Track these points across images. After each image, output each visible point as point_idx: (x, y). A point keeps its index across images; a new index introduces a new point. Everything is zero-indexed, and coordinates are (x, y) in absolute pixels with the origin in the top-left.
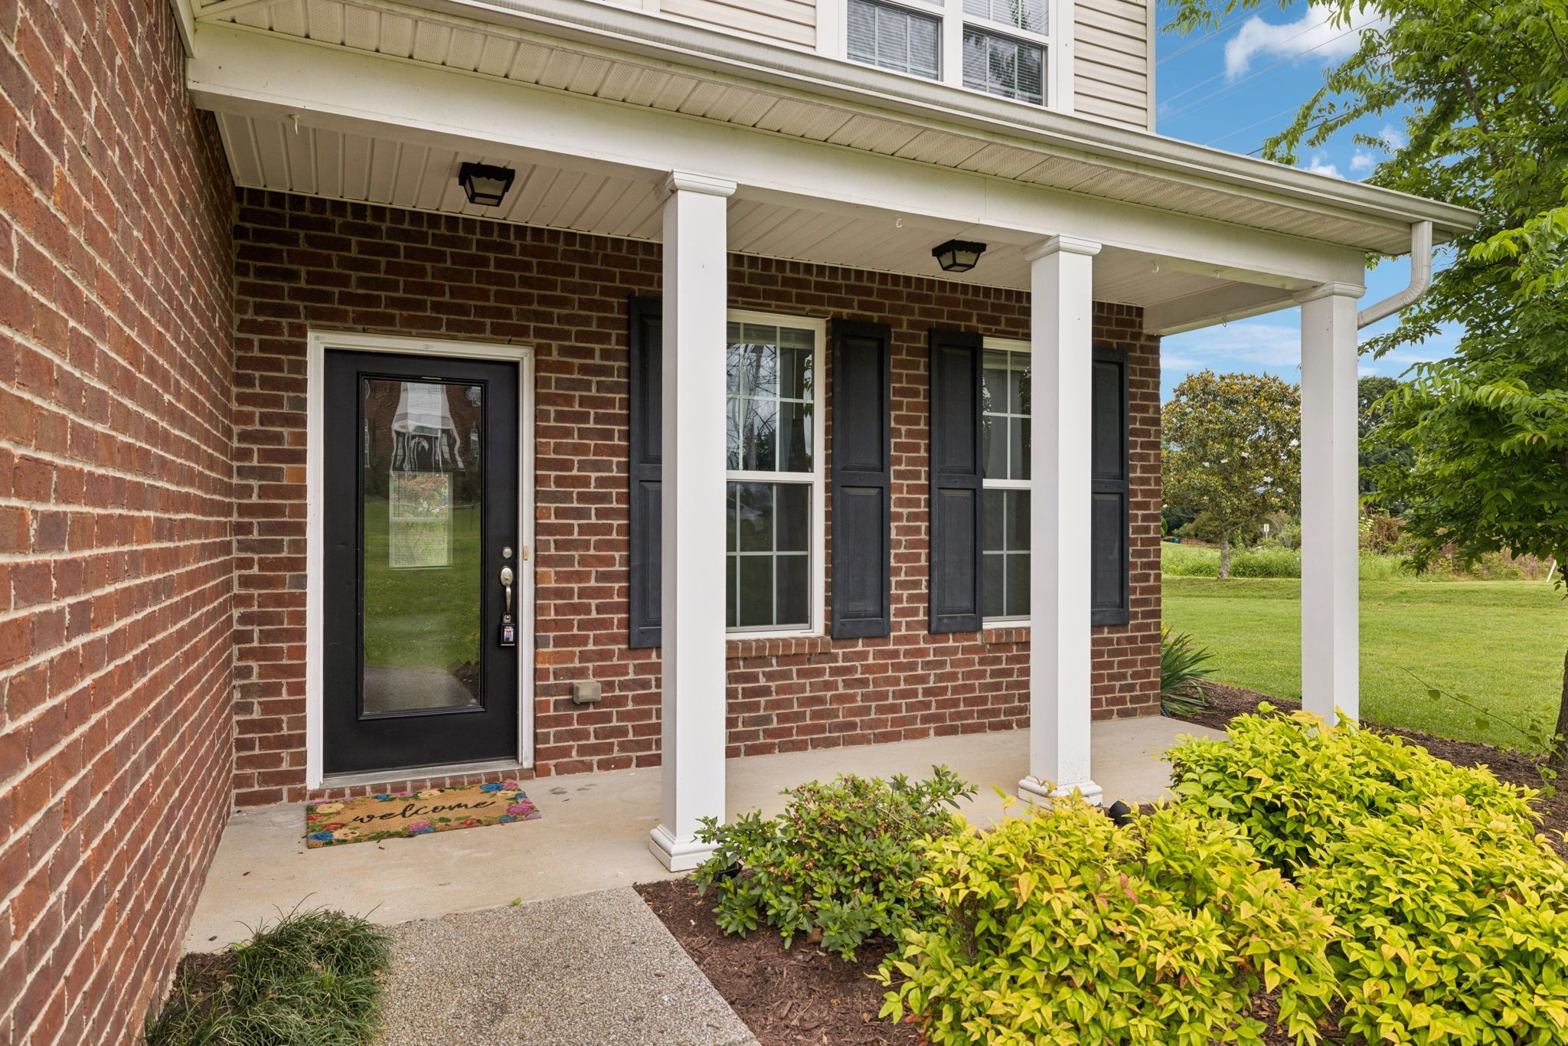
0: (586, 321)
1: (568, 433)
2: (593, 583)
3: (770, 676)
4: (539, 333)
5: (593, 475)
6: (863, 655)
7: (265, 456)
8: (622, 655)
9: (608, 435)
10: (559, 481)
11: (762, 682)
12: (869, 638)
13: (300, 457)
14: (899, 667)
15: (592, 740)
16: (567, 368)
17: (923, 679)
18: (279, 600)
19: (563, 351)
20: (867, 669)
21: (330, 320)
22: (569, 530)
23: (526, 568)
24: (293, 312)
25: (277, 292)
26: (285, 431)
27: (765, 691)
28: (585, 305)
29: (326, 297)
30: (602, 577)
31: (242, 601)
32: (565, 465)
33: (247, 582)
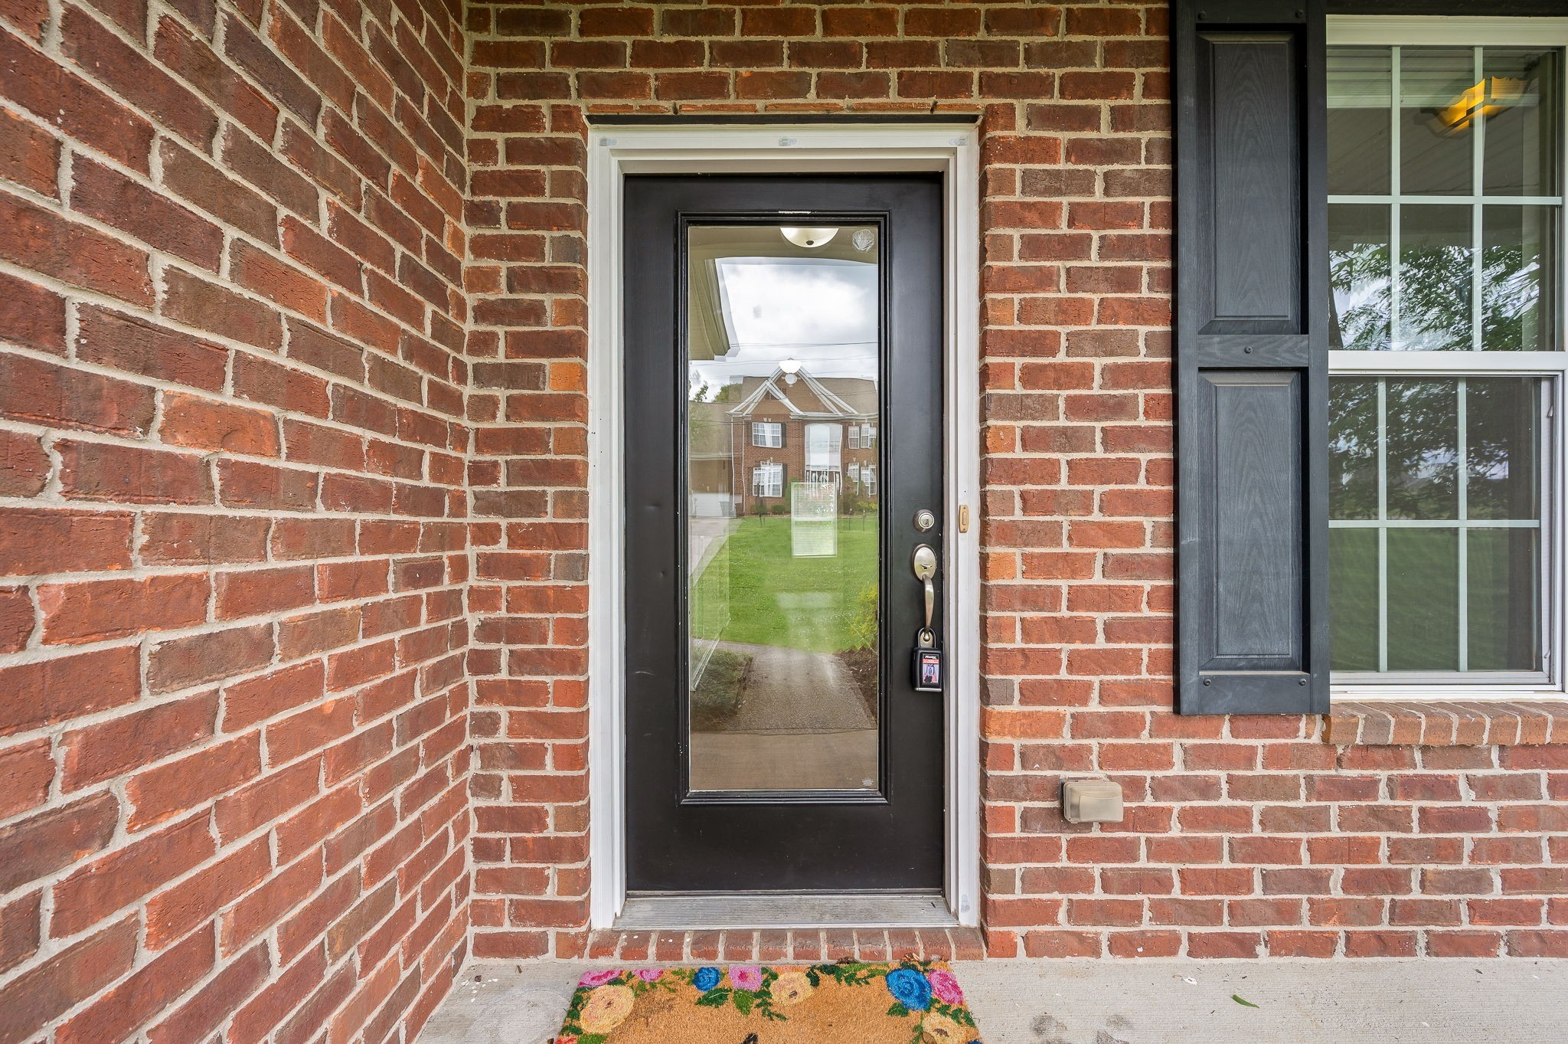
0: (1083, 54)
1: (1045, 279)
2: (1098, 579)
3: (1486, 788)
4: (989, 88)
5: (1099, 363)
7: (519, 345)
8: (1158, 722)
9: (1126, 280)
10: (1030, 376)
11: (1468, 799)
13: (573, 345)
15: (1098, 894)
16: (1045, 150)
18: (539, 600)
19: (1039, 117)
21: (618, 94)
22: (1049, 471)
23: (964, 548)
24: (555, 86)
25: (530, 54)
26: (548, 299)
27: (1475, 820)
28: (1078, 22)
29: (611, 54)
30: (1119, 566)
31: (482, 599)
32: (1042, 344)
33: (489, 566)
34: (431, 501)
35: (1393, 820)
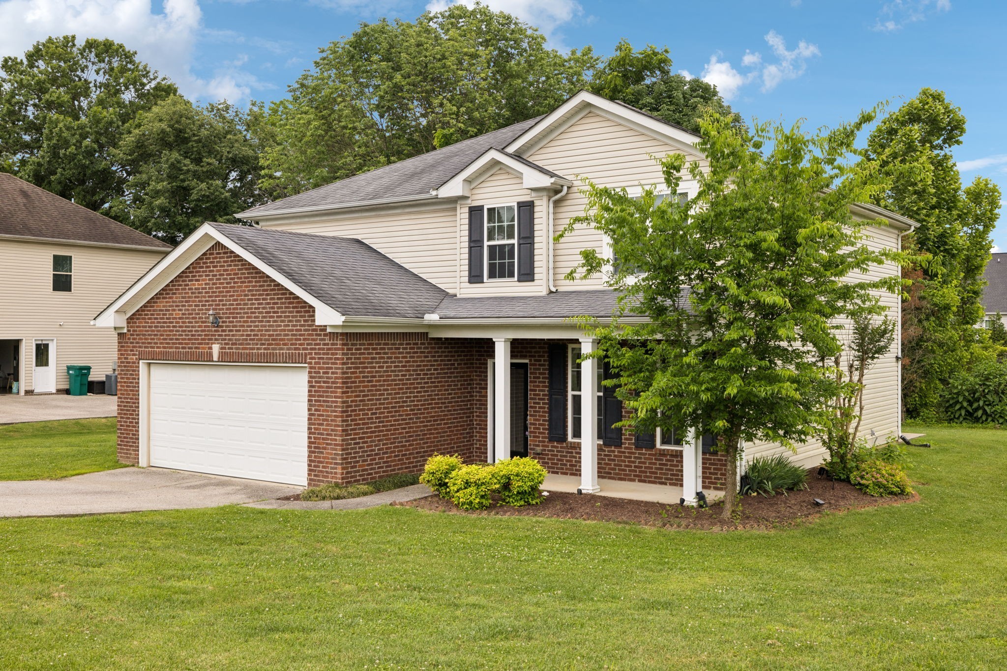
0: (540, 352)
1: (535, 382)
2: (542, 422)
4: (530, 356)
5: (542, 393)
6: (614, 451)
7: (480, 388)
8: (548, 442)
9: (544, 382)
12: (616, 446)
13: (486, 388)
14: (625, 457)
16: (536, 365)
17: (634, 462)
20: (615, 456)
21: (490, 356)
22: (535, 407)
24: (483, 356)
26: (482, 383)
28: (540, 348)
31: (476, 420)
32: (535, 390)
33: (477, 416)
34: (469, 409)
35: (575, 457)
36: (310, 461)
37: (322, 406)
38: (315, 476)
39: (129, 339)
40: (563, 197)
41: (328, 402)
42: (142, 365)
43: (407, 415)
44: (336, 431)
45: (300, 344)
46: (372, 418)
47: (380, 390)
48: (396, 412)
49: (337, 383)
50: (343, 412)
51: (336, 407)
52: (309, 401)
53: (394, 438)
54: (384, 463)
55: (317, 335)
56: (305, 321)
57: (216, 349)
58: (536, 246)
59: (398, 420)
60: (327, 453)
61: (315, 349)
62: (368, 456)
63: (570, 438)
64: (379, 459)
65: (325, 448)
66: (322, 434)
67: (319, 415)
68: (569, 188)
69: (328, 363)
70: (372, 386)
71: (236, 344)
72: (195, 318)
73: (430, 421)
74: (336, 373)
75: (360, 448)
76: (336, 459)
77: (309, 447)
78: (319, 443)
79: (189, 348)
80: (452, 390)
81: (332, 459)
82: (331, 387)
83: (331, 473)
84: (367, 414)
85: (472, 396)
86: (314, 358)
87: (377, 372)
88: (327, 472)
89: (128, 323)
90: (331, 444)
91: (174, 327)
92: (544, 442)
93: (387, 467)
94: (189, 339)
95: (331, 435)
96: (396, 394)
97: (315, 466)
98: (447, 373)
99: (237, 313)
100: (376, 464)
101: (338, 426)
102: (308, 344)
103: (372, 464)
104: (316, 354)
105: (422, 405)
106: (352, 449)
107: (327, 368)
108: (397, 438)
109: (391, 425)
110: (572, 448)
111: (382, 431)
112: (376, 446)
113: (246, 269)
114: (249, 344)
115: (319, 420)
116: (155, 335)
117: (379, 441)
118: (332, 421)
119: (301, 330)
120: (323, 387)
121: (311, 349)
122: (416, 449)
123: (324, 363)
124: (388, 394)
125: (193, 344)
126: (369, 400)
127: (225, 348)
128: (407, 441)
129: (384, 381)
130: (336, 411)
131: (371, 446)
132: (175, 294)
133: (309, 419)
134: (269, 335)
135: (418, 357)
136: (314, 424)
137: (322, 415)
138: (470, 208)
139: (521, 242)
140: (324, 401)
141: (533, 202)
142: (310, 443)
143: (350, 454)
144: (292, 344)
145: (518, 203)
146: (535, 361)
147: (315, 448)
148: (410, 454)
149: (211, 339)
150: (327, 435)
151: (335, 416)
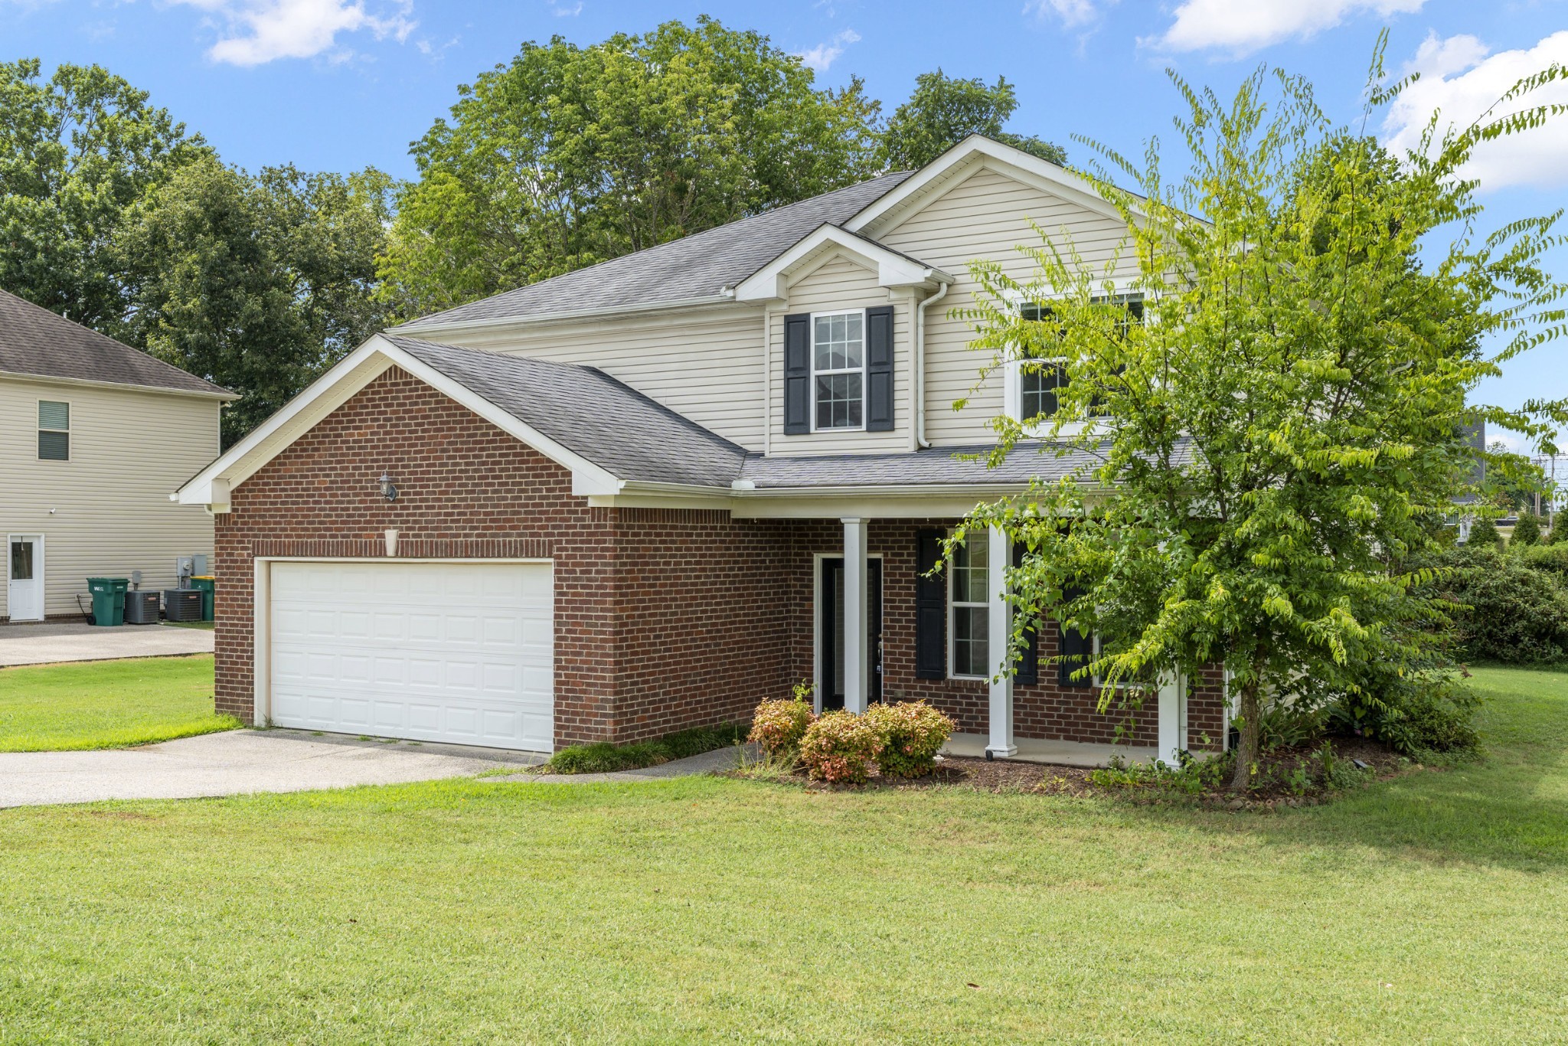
0: (901, 541)
1: (894, 588)
2: (904, 650)
3: (978, 698)
4: (885, 548)
5: (904, 605)
6: (1024, 693)
7: (799, 599)
8: (915, 680)
9: (909, 588)
11: (975, 700)
12: (1028, 685)
13: (811, 599)
14: (1043, 701)
16: (894, 561)
17: (1056, 709)
18: (804, 649)
20: (1026, 700)
21: (819, 549)
22: (894, 628)
23: (882, 642)
24: (806, 548)
25: (804, 542)
26: (806, 590)
27: (975, 704)
28: (901, 535)
29: (816, 542)
30: (907, 648)
31: (795, 649)
32: (894, 601)
33: (796, 642)
34: (785, 631)
35: (960, 704)
36: (559, 712)
37: (580, 624)
38: (567, 735)
39: (235, 523)
40: (940, 300)
41: (590, 617)
42: (259, 563)
43: (703, 639)
44: (605, 663)
45: (541, 527)
46: (654, 644)
47: (665, 600)
48: (688, 634)
49: (605, 587)
50: (616, 633)
51: (603, 625)
52: (556, 616)
53: (685, 676)
54: (672, 714)
55: (569, 512)
56: (548, 490)
57: (391, 537)
58: (897, 376)
59: (690, 648)
60: (590, 699)
61: (567, 534)
62: (650, 703)
63: (950, 674)
64: (666, 708)
65: (584, 692)
66: (581, 669)
67: (573, 639)
68: (949, 286)
69: (590, 557)
70: (655, 593)
71: (426, 528)
72: (355, 488)
73: (733, 650)
74: (605, 572)
75: (639, 690)
76: (604, 708)
77: (557, 690)
78: (574, 684)
79: (343, 536)
80: (763, 601)
81: (597, 708)
82: (596, 595)
83: (596, 730)
84: (649, 638)
85: (788, 611)
86: (566, 549)
87: (661, 571)
88: (588, 729)
89: (234, 497)
90: (595, 685)
91: (315, 502)
92: (908, 680)
93: (675, 720)
94: (343, 522)
95: (596, 670)
96: (687, 606)
97: (567, 720)
98: (754, 575)
99: (428, 480)
100: (661, 716)
101: (608, 655)
102: (554, 527)
103: (655, 717)
104: (567, 542)
105: (723, 624)
106: (628, 692)
107: (588, 564)
108: (689, 676)
109: (682, 655)
110: (954, 689)
111: (669, 664)
112: (660, 687)
113: (444, 409)
114: (451, 528)
115: (575, 646)
116: (282, 516)
117: (665, 679)
118: (596, 647)
119: (541, 505)
120: (580, 594)
121: (560, 535)
122: (715, 692)
123: (582, 557)
124: (677, 606)
125: (349, 529)
126: (651, 615)
127: (407, 536)
128: (702, 681)
129: (672, 585)
130: (604, 633)
131: (654, 688)
132: (317, 450)
133: (556, 646)
134: (486, 514)
135: (717, 549)
136: (566, 654)
137: (580, 640)
138: (786, 317)
139: (873, 370)
140: (582, 617)
141: (892, 308)
142: (558, 683)
143: (626, 699)
144: (525, 528)
145: (868, 310)
146: (893, 555)
147: (567, 691)
148: (706, 701)
149: (383, 522)
150: (589, 670)
151: (602, 640)
